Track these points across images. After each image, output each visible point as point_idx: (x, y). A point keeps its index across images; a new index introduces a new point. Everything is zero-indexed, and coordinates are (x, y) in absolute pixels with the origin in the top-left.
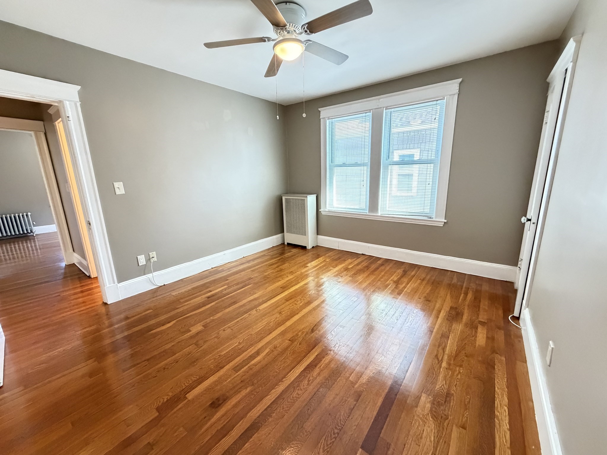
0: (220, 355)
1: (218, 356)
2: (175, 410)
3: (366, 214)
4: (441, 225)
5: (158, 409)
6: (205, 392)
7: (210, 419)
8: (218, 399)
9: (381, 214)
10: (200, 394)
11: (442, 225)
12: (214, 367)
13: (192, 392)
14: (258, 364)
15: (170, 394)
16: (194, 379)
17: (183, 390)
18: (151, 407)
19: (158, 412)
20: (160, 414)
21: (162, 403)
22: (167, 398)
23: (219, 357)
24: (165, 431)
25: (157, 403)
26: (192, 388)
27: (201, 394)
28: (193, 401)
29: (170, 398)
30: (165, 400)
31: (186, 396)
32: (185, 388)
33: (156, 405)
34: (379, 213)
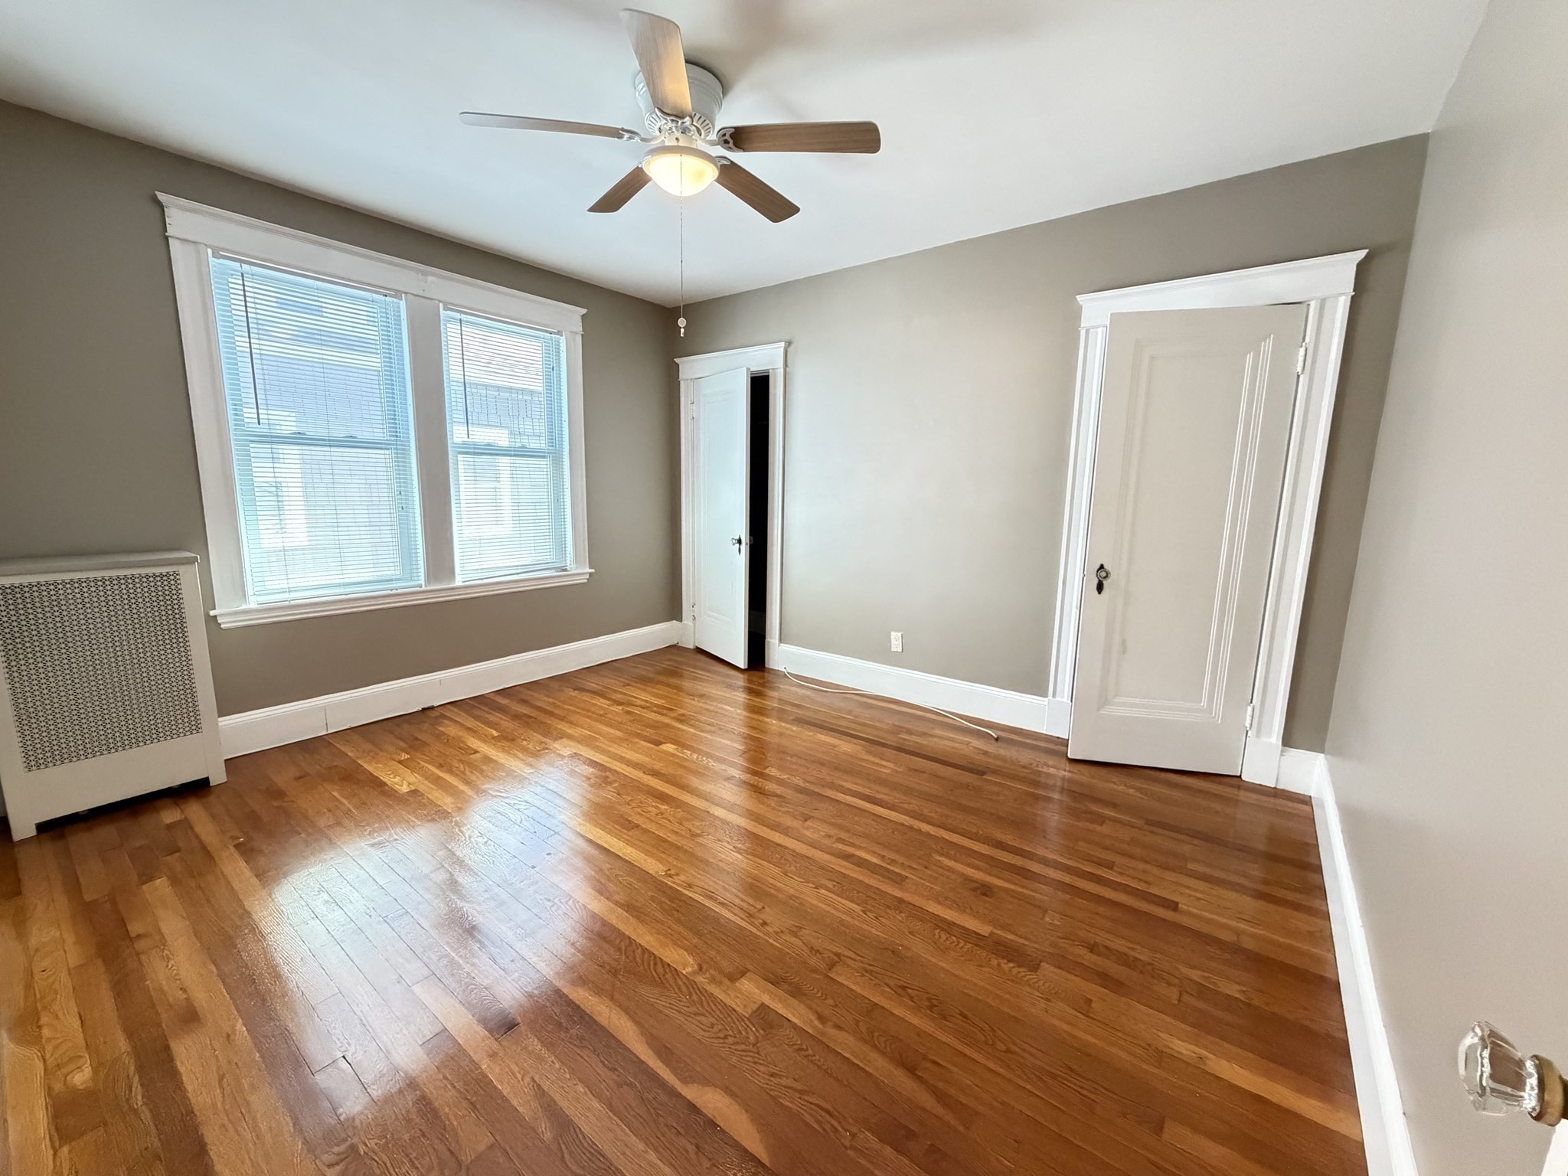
0: (864, 912)
1: (866, 914)
2: (1021, 941)
3: (418, 589)
4: (584, 579)
5: (1035, 968)
6: (968, 911)
7: (1013, 890)
8: (975, 890)
9: (463, 582)
10: (974, 916)
11: (586, 581)
12: (901, 912)
13: (974, 929)
14: (879, 854)
15: (994, 962)
16: (944, 937)
17: (976, 945)
18: (1037, 982)
19: (1039, 965)
20: (1041, 961)
21: (1019, 966)
22: (1005, 964)
23: (870, 911)
24: (1062, 938)
25: (1025, 976)
26: (967, 934)
27: (976, 915)
28: (992, 922)
29: (1003, 958)
30: (1011, 965)
31: (987, 935)
32: (970, 943)
33: (1028, 977)
34: (458, 582)
